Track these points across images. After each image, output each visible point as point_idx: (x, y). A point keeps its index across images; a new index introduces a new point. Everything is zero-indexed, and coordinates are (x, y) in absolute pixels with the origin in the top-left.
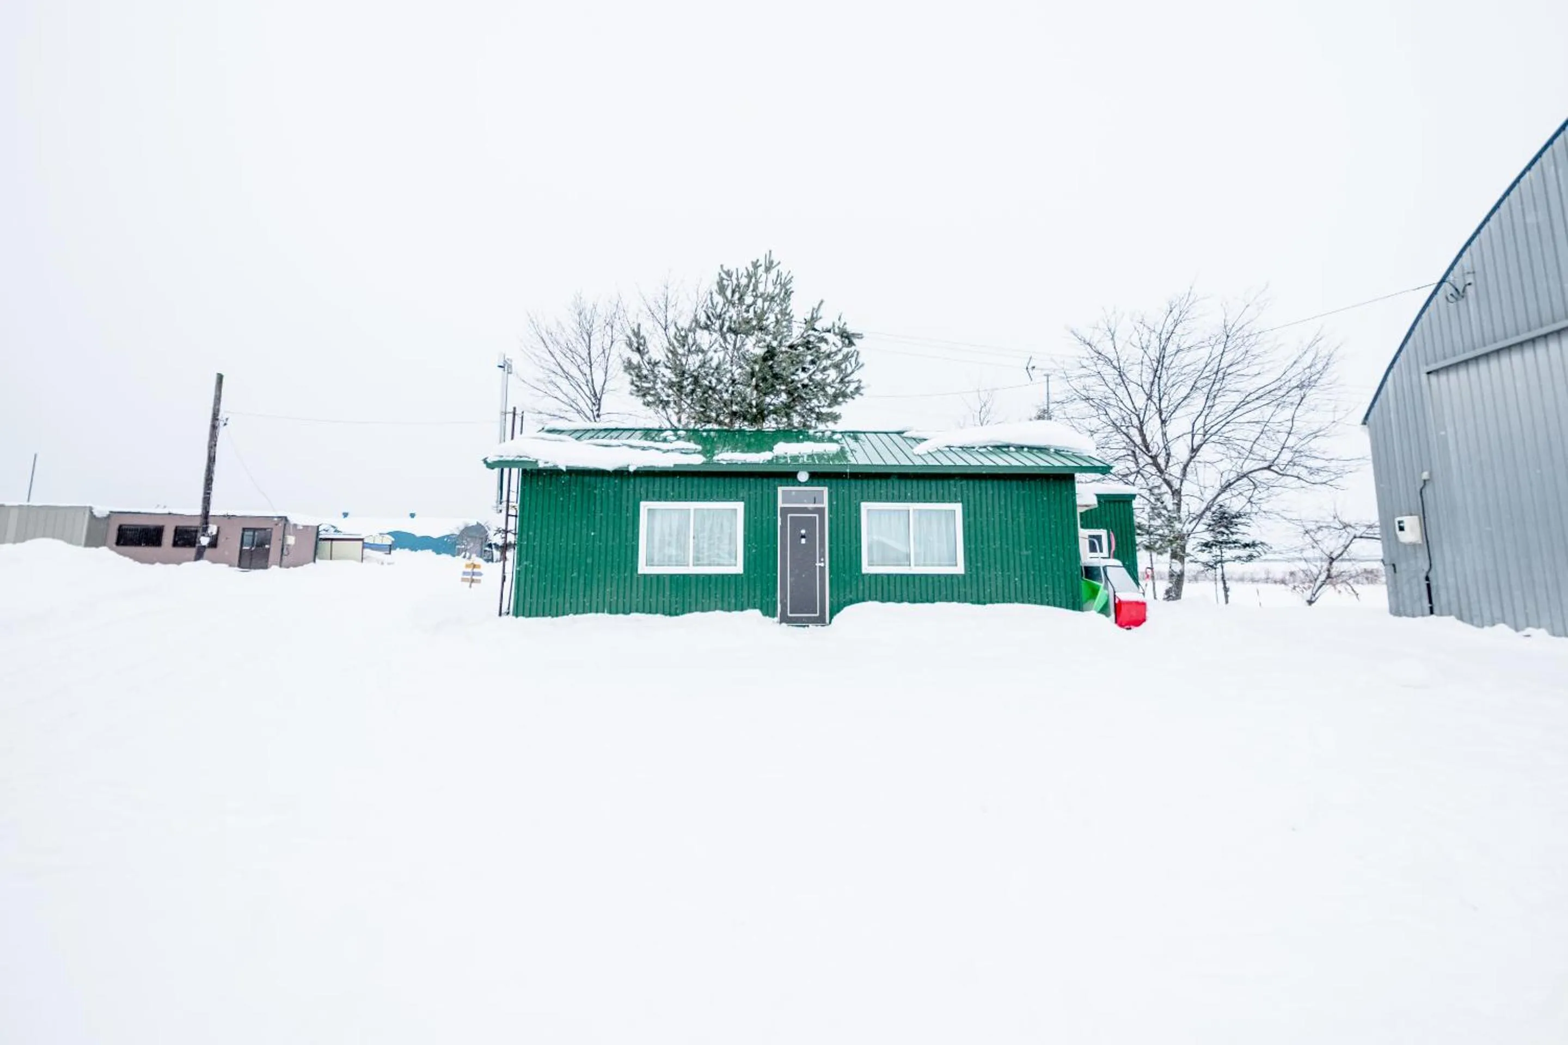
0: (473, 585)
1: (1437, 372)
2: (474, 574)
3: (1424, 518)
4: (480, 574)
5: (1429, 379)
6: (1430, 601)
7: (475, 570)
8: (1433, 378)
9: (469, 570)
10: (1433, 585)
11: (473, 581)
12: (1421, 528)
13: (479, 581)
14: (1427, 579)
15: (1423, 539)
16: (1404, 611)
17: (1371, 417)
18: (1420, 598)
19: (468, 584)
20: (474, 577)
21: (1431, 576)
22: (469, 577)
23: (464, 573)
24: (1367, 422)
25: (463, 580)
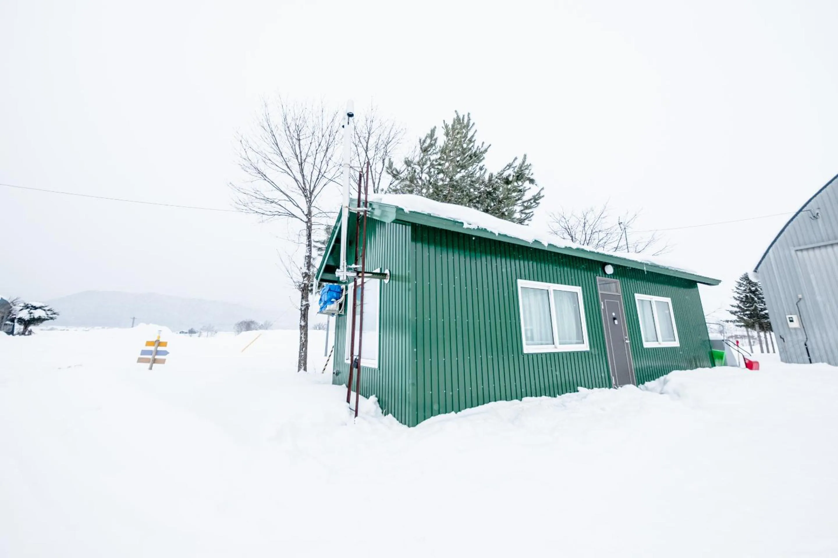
0: (155, 365)
1: (801, 250)
2: (157, 353)
3: (800, 316)
4: (165, 353)
5: (797, 255)
6: (809, 356)
7: (159, 349)
8: (799, 253)
9: (152, 348)
10: (809, 348)
11: (155, 361)
12: (799, 322)
13: (163, 361)
14: (806, 345)
15: (800, 326)
16: (792, 361)
17: (759, 268)
18: (802, 354)
19: (148, 365)
20: (157, 357)
21: (808, 343)
22: (150, 357)
23: (144, 352)
24: (757, 271)
25: (140, 360)
